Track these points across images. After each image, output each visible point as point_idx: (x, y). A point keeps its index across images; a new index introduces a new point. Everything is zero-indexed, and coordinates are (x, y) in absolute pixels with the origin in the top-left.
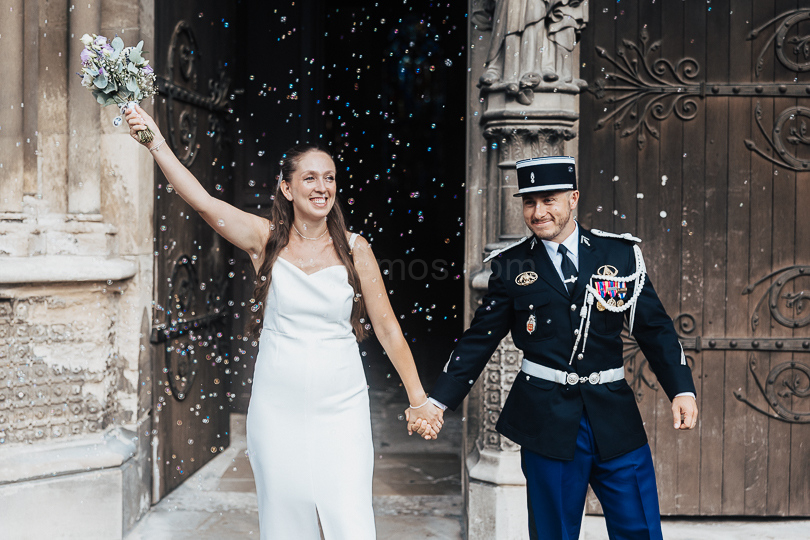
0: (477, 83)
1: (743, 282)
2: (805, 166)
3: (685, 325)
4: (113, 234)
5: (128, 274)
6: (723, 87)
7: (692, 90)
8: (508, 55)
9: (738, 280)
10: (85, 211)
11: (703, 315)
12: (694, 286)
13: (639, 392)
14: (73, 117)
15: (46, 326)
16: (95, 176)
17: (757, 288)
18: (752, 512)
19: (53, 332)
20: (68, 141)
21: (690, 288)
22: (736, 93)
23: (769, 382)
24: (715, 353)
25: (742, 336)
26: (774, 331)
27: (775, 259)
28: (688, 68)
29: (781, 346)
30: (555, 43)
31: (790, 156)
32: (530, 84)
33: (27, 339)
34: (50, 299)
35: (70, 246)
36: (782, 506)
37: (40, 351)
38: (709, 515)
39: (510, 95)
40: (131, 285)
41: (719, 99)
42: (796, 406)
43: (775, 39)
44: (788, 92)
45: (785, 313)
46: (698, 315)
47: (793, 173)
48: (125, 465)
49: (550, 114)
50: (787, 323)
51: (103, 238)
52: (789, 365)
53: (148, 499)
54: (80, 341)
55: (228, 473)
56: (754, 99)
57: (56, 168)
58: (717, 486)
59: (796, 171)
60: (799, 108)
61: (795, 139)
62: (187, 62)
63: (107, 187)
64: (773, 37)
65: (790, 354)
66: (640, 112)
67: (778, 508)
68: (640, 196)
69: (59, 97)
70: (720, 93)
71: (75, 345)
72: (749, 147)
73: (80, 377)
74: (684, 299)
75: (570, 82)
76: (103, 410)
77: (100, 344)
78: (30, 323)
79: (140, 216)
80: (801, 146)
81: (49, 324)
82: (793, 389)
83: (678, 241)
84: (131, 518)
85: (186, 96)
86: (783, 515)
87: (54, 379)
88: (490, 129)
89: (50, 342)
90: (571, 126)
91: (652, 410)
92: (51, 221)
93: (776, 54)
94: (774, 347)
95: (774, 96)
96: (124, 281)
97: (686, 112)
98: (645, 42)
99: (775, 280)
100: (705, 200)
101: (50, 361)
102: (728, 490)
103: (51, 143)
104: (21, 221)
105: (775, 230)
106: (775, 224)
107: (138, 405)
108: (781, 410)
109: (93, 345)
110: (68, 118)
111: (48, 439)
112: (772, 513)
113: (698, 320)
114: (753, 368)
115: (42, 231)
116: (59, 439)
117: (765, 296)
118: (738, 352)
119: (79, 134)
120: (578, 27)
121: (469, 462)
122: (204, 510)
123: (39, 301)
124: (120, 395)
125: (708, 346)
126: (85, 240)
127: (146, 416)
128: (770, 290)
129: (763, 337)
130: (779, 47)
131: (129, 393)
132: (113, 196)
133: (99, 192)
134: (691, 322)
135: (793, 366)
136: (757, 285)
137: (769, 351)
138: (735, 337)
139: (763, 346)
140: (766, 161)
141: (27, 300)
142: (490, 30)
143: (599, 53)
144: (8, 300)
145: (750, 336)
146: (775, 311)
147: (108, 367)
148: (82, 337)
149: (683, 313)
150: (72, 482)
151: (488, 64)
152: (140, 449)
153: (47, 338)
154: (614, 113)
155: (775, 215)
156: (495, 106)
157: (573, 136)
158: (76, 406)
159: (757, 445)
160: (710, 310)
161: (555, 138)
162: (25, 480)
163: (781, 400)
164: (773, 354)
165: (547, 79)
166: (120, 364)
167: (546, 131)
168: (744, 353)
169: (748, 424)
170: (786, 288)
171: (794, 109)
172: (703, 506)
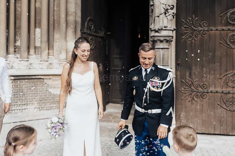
1: (219, 76)
3: (204, 87)
6: (213, 28)
7: (205, 29)
8: (155, 22)
11: (209, 84)
12: (207, 77)
13: (193, 102)
15: (52, 85)
16: (65, 51)
17: (223, 78)
18: (222, 133)
22: (217, 30)
23: (226, 101)
24: (212, 93)
25: (219, 89)
26: (227, 88)
27: (228, 71)
28: (205, 24)
29: (229, 92)
31: (231, 45)
33: (47, 87)
35: (58, 67)
36: (230, 132)
37: (50, 90)
38: (211, 133)
39: (156, 31)
41: (213, 31)
42: (234, 107)
43: (227, 16)
44: (231, 29)
45: (230, 84)
46: (208, 84)
47: (232, 49)
49: (166, 36)
50: (231, 86)
52: (232, 97)
56: (222, 31)
58: (213, 126)
60: (234, 33)
61: (233, 41)
63: (68, 54)
64: (226, 16)
65: (232, 94)
66: (192, 35)
67: (229, 133)
68: (193, 55)
70: (213, 30)
72: (220, 43)
74: (204, 80)
75: (171, 28)
78: (48, 84)
82: (233, 103)
83: (202, 66)
86: (231, 134)
87: (53, 96)
90: (171, 38)
91: (196, 107)
92: (55, 61)
93: (227, 20)
95: (227, 30)
97: (204, 35)
98: (194, 18)
99: (228, 76)
100: (209, 56)
101: (52, 92)
102: (216, 127)
103: (57, 44)
104: (47, 61)
105: (228, 63)
106: (228, 62)
108: (230, 108)
113: (208, 85)
114: (222, 97)
115: (52, 63)
117: (225, 80)
118: (218, 94)
119: (61, 42)
123: (50, 79)
125: (210, 92)
126: (62, 66)
128: (226, 78)
129: (225, 90)
130: (228, 18)
133: (66, 55)
134: (206, 86)
135: (233, 97)
137: (226, 93)
138: (217, 90)
140: (225, 46)
141: (47, 79)
143: (182, 21)
144: (43, 79)
145: (221, 90)
146: (228, 83)
149: (204, 83)
151: (152, 24)
153: (52, 87)
154: (186, 35)
155: (228, 59)
156: (153, 34)
159: (223, 117)
160: (211, 83)
163: (230, 106)
165: (165, 27)
168: (220, 94)
169: (221, 111)
170: (231, 78)
171: (232, 33)
172: (210, 131)
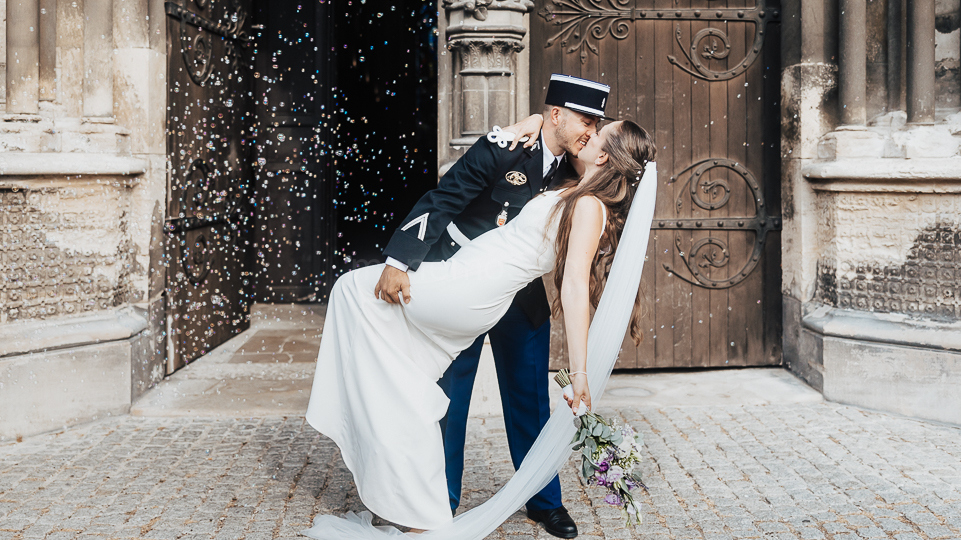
1: (668, 172)
2: (716, 77)
4: (124, 135)
5: (136, 169)
6: (649, 12)
7: (624, 15)
9: (665, 171)
10: (98, 114)
14: (87, 32)
15: (58, 214)
16: (107, 84)
17: (681, 177)
18: (680, 365)
19: (65, 219)
20: (83, 54)
22: (660, 17)
23: (692, 256)
25: (668, 217)
26: (694, 212)
27: (694, 154)
29: (700, 225)
31: (704, 69)
32: (484, 3)
33: (40, 225)
34: (62, 191)
35: (83, 144)
36: (704, 358)
37: (52, 237)
38: (645, 367)
39: (467, 12)
40: (142, 180)
41: (646, 22)
42: (714, 275)
44: (702, 16)
47: (707, 82)
48: (135, 338)
49: (502, 29)
50: (704, 206)
51: (113, 138)
52: (707, 241)
53: (161, 370)
54: (92, 228)
55: (243, 349)
56: (675, 22)
57: (74, 79)
59: (710, 81)
60: (711, 29)
61: (708, 54)
63: (120, 95)
65: (708, 232)
66: (582, 32)
67: (701, 361)
69: (77, 16)
70: (647, 16)
71: (87, 231)
72: (671, 61)
73: (92, 260)
75: (518, 2)
76: (114, 289)
77: (110, 231)
78: (43, 211)
79: (151, 121)
80: (713, 60)
81: (61, 212)
82: (711, 261)
84: (142, 386)
85: (200, 22)
86: (705, 366)
87: (66, 261)
88: (453, 42)
89: (62, 228)
90: (522, 40)
92: (66, 124)
94: (694, 226)
95: (691, 20)
96: (134, 175)
97: (620, 32)
99: (695, 170)
100: (637, 105)
101: (62, 245)
102: (660, 349)
103: (69, 56)
104: (37, 121)
105: (694, 130)
106: (694, 124)
107: (150, 286)
108: (702, 278)
109: (103, 232)
110: (84, 34)
111: (61, 315)
112: (697, 365)
114: (679, 243)
115: (56, 131)
116: (70, 316)
117: (687, 184)
118: (665, 232)
119: (93, 48)
122: (213, 378)
123: (51, 192)
124: (132, 276)
126: (97, 140)
127: (158, 296)
128: (691, 179)
129: (688, 219)
131: (141, 275)
132: (126, 103)
133: (112, 97)
135: (710, 242)
136: (680, 175)
137: (691, 229)
138: (662, 218)
139: (686, 225)
140: (686, 73)
141: (40, 191)
144: (21, 190)
145: (675, 218)
146: (695, 196)
147: (120, 252)
148: (93, 224)
152: (151, 324)
153: (59, 225)
154: (560, 33)
155: (693, 117)
156: (456, 21)
157: (522, 48)
158: (87, 287)
159: (682, 308)
161: (506, 49)
163: (702, 270)
164: (694, 231)
166: (132, 250)
167: (499, 43)
168: (670, 231)
169: (675, 290)
170: (703, 177)
171: (707, 30)
172: (640, 360)
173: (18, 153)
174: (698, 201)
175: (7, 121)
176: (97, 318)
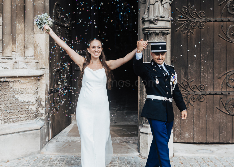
0: (142, 18)
4: (37, 63)
5: (42, 74)
6: (212, 19)
7: (203, 20)
8: (150, 11)
9: (217, 75)
10: (30, 56)
12: (204, 77)
13: (189, 107)
14: (26, 29)
16: (32, 46)
17: (222, 77)
18: (222, 142)
19: (20, 90)
20: (25, 36)
21: (203, 77)
22: (216, 21)
23: (226, 104)
24: (211, 96)
25: (218, 91)
26: (227, 89)
27: (227, 69)
28: (202, 14)
29: (230, 93)
30: (164, 7)
31: (231, 39)
32: (157, 19)
33: (13, 93)
34: (20, 82)
35: (25, 66)
37: (17, 96)
38: (209, 142)
39: (151, 22)
40: (43, 77)
41: (211, 23)
43: (227, 5)
44: (231, 21)
46: (205, 84)
47: (232, 44)
48: (41, 129)
49: (162, 27)
50: (231, 87)
51: (35, 64)
52: (232, 99)
53: (48, 139)
54: (28, 93)
55: (71, 131)
56: (221, 23)
57: (21, 44)
58: (211, 134)
61: (233, 34)
62: (59, 13)
63: (36, 49)
65: (232, 96)
66: (188, 26)
67: (229, 140)
68: (188, 51)
69: (22, 24)
70: (211, 21)
71: (27, 94)
72: (220, 36)
73: (28, 103)
74: (201, 80)
75: (168, 18)
76: (35, 113)
77: (34, 94)
78: (14, 88)
79: (45, 57)
81: (19, 88)
82: (233, 106)
83: (200, 64)
84: (43, 144)
85: (58, 23)
86: (231, 142)
88: (145, 32)
89: (20, 93)
90: (168, 31)
91: (193, 112)
92: (20, 59)
93: (227, 9)
94: (227, 94)
95: (227, 22)
96: (41, 76)
98: (189, 6)
99: (227, 75)
100: (207, 51)
101: (20, 99)
102: (215, 135)
103: (20, 37)
104: (11, 59)
105: (228, 60)
106: (227, 58)
107: (45, 111)
108: (230, 112)
109: (32, 94)
110: (24, 29)
111: (19, 121)
112: (228, 142)
114: (222, 100)
115: (17, 62)
116: (22, 121)
117: (225, 79)
118: (217, 95)
119: (28, 34)
120: (170, 2)
121: (140, 127)
122: (64, 142)
123: (16, 82)
124: (40, 108)
125: (208, 94)
126: (30, 64)
127: (47, 115)
128: (226, 77)
129: (224, 91)
130: (228, 8)
131: (42, 108)
132: (38, 52)
133: (34, 50)
134: (203, 87)
136: (222, 76)
138: (216, 91)
139: (224, 93)
140: (225, 40)
141: (13, 82)
142: (145, 3)
143: (177, 10)
144: (8, 82)
145: (221, 91)
146: (228, 83)
147: (36, 101)
148: (29, 92)
149: (201, 84)
150: (26, 134)
151: (144, 13)
152: (45, 124)
153: (19, 92)
154: (181, 27)
155: (227, 56)
156: (147, 25)
157: (169, 34)
158: (27, 112)
159: (223, 122)
160: (209, 83)
161: (164, 34)
162: (13, 133)
163: (230, 109)
164: (227, 96)
165: (161, 17)
166: (40, 100)
167: (161, 32)
168: (219, 96)
169: (220, 116)
170: (231, 77)
171: (232, 25)
172: (208, 140)
173: (7, 69)
174: (229, 85)
175: (2, 59)
176: (30, 122)
